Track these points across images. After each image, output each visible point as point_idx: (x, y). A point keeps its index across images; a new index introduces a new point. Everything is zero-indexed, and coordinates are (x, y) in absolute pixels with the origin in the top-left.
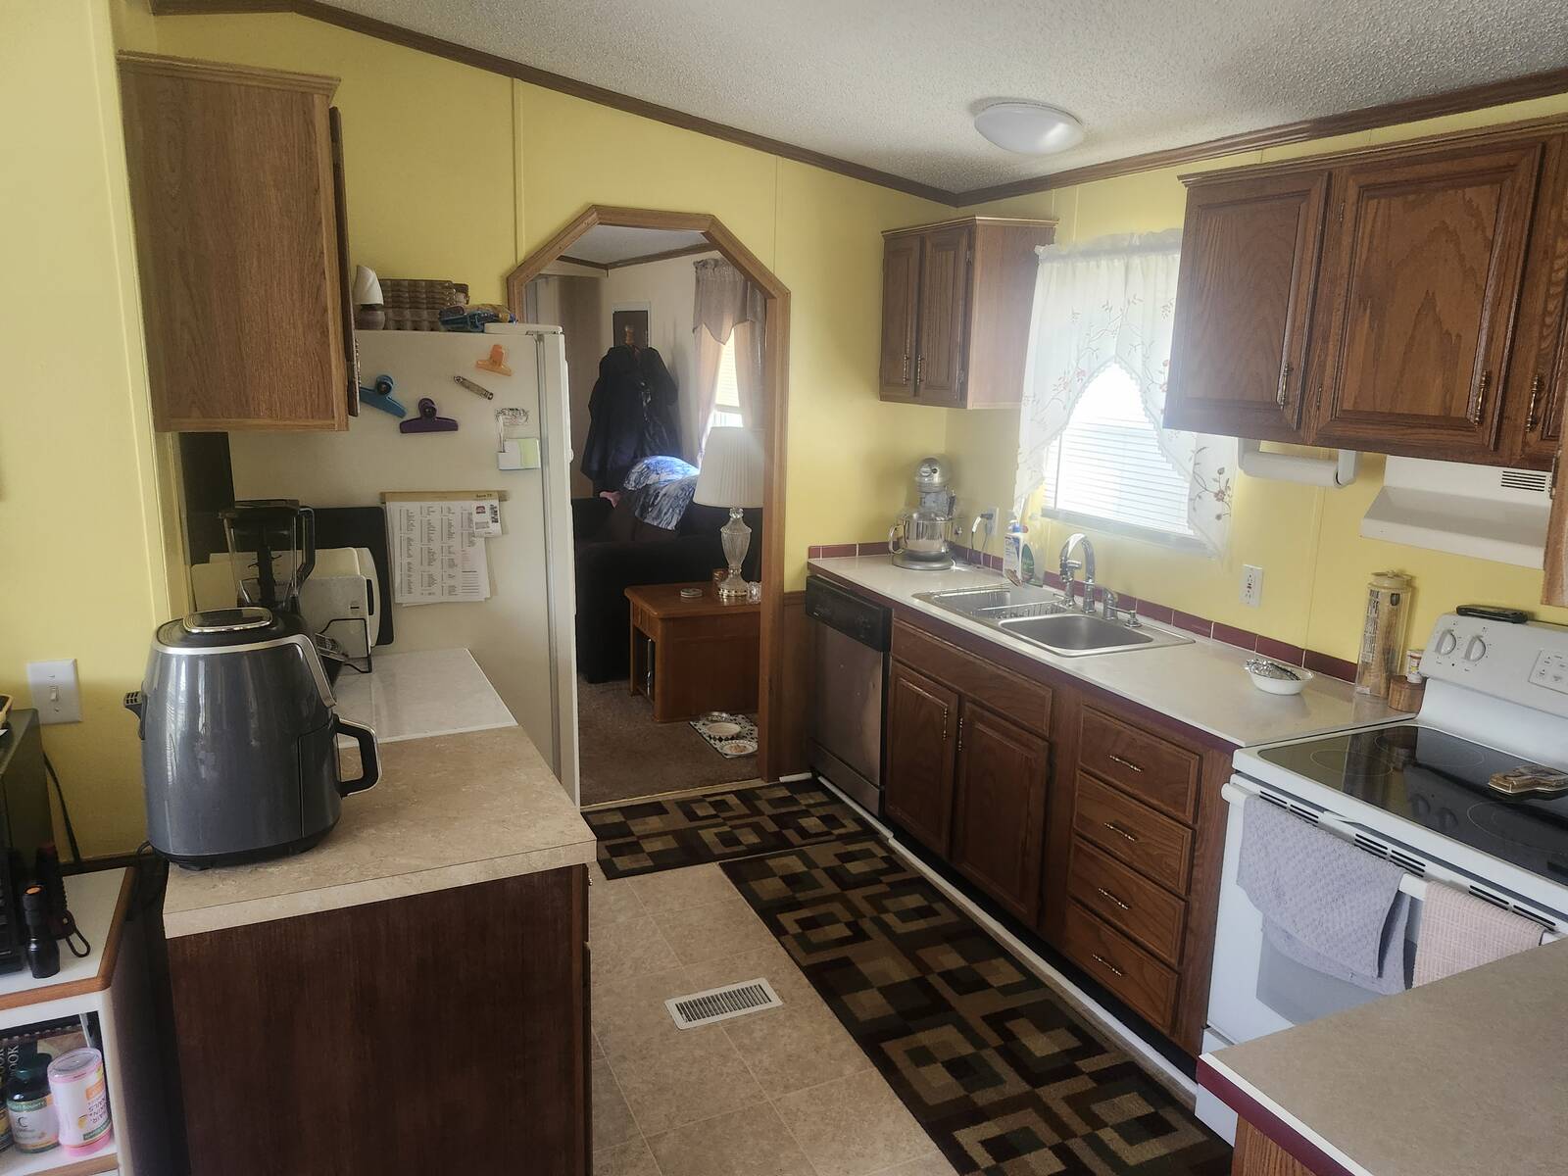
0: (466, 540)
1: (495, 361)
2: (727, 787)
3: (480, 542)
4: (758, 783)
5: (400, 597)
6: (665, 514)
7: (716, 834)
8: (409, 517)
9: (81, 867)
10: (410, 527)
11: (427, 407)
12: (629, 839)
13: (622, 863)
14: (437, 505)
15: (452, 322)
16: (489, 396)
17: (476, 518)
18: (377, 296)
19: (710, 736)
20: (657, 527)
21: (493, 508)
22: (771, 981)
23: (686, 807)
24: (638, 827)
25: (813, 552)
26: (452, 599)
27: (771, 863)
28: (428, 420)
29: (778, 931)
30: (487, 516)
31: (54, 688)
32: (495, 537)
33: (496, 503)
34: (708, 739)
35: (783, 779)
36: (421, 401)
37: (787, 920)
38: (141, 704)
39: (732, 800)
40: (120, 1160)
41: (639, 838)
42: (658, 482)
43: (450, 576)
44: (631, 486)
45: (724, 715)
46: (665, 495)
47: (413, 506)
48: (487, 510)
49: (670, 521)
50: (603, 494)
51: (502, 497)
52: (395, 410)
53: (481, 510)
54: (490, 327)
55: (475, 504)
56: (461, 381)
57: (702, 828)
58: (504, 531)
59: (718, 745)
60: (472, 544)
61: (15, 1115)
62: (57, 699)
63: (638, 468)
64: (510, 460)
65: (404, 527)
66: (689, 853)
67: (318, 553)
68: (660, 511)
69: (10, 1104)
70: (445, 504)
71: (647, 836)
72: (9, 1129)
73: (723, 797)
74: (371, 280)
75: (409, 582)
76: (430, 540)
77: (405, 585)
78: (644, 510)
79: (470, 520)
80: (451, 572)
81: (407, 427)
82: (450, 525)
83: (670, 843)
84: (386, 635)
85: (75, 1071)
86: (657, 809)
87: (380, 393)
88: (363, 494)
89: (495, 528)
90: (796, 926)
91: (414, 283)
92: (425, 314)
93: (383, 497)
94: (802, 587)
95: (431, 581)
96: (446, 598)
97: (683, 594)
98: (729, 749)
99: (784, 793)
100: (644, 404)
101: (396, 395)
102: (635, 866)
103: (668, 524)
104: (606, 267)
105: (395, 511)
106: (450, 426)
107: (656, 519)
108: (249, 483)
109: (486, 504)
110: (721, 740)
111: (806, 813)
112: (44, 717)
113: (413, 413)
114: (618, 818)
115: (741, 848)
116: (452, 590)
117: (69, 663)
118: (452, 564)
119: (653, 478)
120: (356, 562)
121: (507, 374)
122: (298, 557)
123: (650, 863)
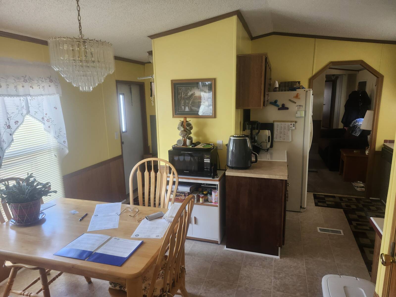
0: (288, 130)
1: (297, 96)
2: (354, 197)
3: (290, 131)
4: (364, 198)
5: (275, 140)
6: (357, 132)
7: (345, 204)
8: (278, 125)
9: (220, 170)
10: (278, 127)
11: (283, 105)
12: (324, 201)
13: (319, 204)
14: (283, 123)
15: (291, 89)
16: (295, 103)
17: (290, 126)
18: (277, 86)
19: (355, 186)
20: (354, 136)
21: (294, 124)
22: (343, 231)
23: (341, 198)
24: (327, 199)
25: (386, 141)
26: (284, 141)
27: (356, 212)
28: (284, 108)
29: (350, 223)
30: (292, 126)
31: (220, 144)
32: (293, 130)
33: (294, 123)
34: (354, 186)
35: (370, 198)
36: (282, 104)
37: (354, 223)
38: (228, 146)
39: (354, 199)
40: (218, 206)
41: (326, 201)
42: (358, 125)
43: (284, 137)
44: (351, 125)
45: (361, 182)
46: (358, 128)
47: (279, 123)
48: (292, 125)
49: (358, 134)
50: (345, 128)
51: (296, 122)
52: (277, 106)
53: (291, 124)
54: (297, 90)
55: (290, 123)
56: (290, 100)
57: (342, 202)
58: (295, 128)
59: (356, 188)
60: (289, 131)
61: (208, 197)
62: (220, 146)
63: (354, 121)
64: (297, 115)
65: (277, 127)
66: (337, 206)
67: (260, 130)
68: (356, 131)
69: (208, 195)
70: (285, 123)
71: (328, 201)
72: (207, 199)
73: (352, 198)
74: (277, 83)
75: (277, 137)
76: (281, 130)
77: (276, 138)
78: (353, 132)
79: (289, 126)
80: (285, 136)
81: (279, 109)
82: (285, 127)
83: (333, 203)
84: (272, 146)
85: (215, 192)
86: (334, 197)
87: (275, 103)
88: (271, 120)
89: (294, 128)
90: (356, 224)
91: (289, 82)
92: (287, 88)
93: (274, 121)
94: (381, 150)
95: (281, 137)
96: (283, 141)
97: (355, 151)
98: (359, 189)
99: (370, 201)
100: (360, 105)
101: (278, 103)
102: (323, 205)
103: (357, 135)
104: (358, 71)
105: (276, 124)
106: (287, 109)
107: (355, 133)
108: (253, 118)
109: (292, 123)
110: (357, 187)
111: (373, 206)
112: (218, 148)
113: (281, 106)
114: (324, 197)
115: (351, 208)
116: (284, 139)
117: (222, 141)
118: (285, 134)
119: (357, 123)
120: (267, 133)
121: (299, 99)
122: (257, 131)
123: (326, 205)
